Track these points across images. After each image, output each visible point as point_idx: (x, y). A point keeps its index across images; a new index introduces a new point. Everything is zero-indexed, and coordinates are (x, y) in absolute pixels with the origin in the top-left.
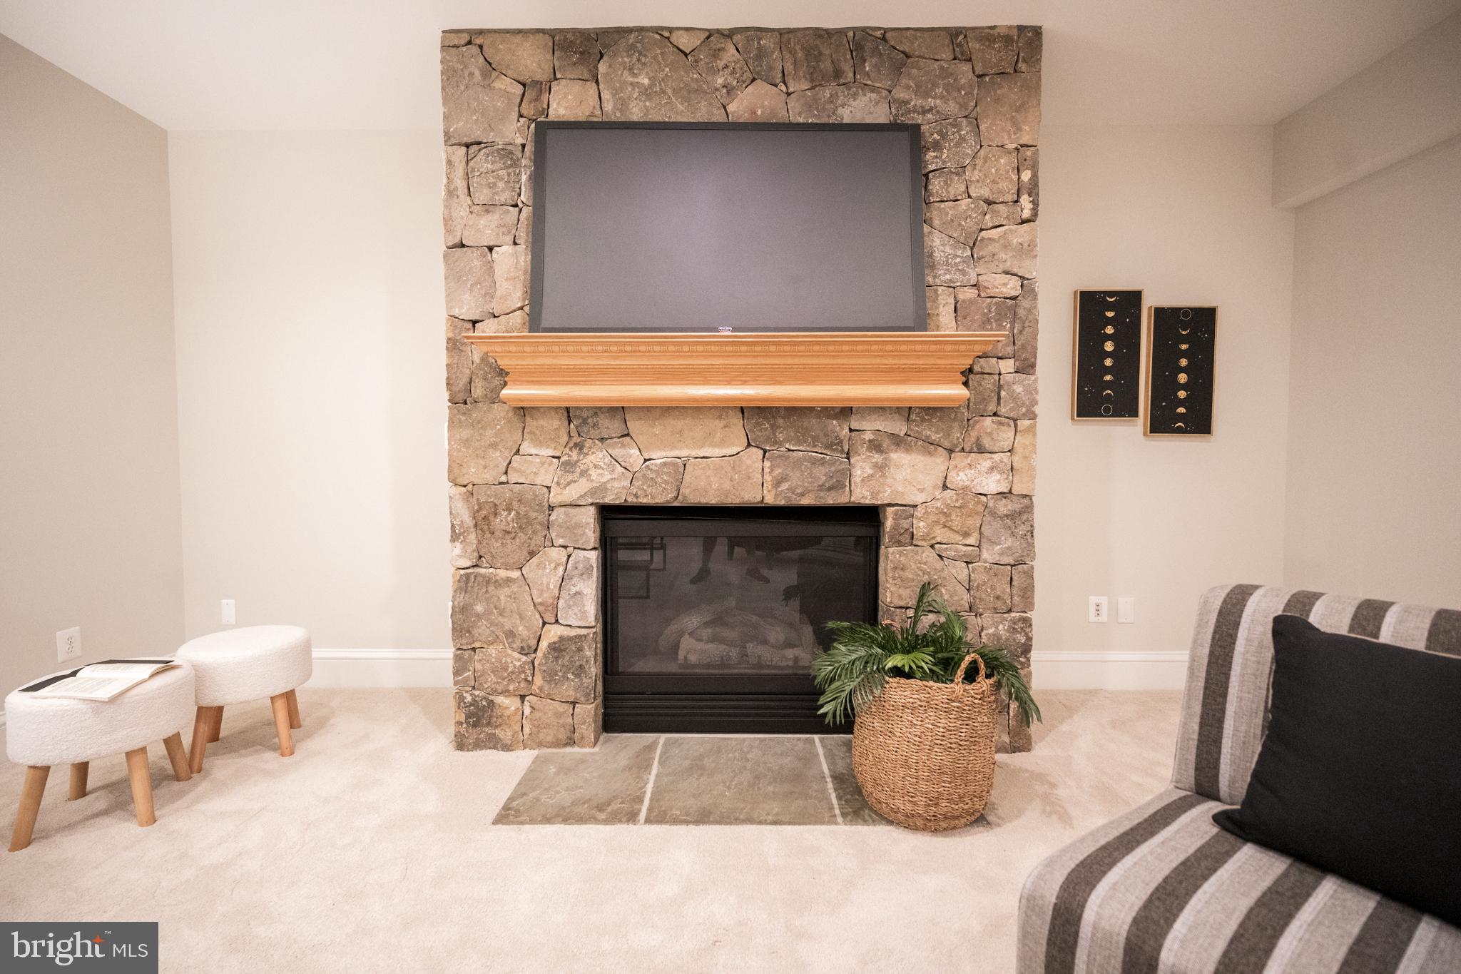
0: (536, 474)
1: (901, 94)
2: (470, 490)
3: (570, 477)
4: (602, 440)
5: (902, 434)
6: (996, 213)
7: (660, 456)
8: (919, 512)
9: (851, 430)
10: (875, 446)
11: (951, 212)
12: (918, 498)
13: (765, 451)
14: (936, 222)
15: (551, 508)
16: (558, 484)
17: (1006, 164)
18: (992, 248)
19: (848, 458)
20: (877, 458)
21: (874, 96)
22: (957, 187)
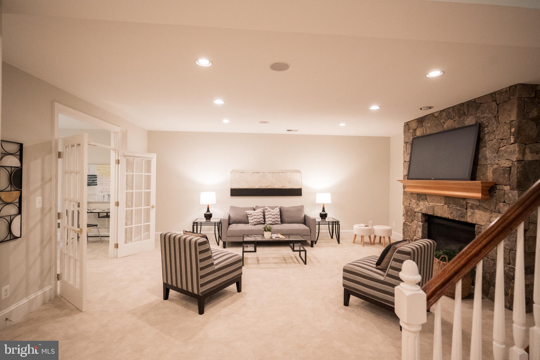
0: (413, 205)
1: (478, 115)
2: (405, 207)
3: (418, 206)
4: (422, 200)
5: (478, 205)
6: (503, 143)
7: (431, 204)
8: (483, 228)
9: (467, 203)
10: (472, 207)
11: (491, 144)
12: (483, 224)
13: (448, 206)
14: (488, 147)
15: (415, 212)
16: (416, 208)
17: (506, 127)
18: (502, 153)
19: (466, 209)
20: (472, 211)
21: (472, 117)
22: (492, 137)
